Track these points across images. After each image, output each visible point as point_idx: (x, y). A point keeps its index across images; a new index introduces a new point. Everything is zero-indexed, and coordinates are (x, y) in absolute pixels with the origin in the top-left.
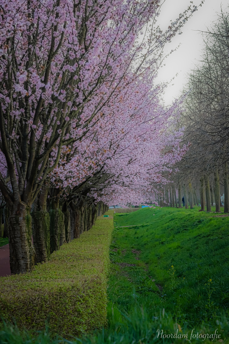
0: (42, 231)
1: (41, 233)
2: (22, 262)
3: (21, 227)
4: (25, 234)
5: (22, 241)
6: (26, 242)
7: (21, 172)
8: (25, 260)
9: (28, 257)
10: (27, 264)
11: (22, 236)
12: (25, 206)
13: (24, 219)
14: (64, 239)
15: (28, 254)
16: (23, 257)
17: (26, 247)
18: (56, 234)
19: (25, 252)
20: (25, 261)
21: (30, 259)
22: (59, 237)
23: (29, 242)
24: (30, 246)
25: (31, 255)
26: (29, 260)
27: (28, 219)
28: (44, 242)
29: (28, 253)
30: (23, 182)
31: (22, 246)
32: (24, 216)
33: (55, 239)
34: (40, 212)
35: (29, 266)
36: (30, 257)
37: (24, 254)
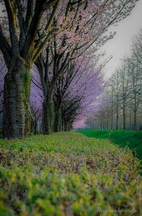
0: (48, 115)
1: (48, 117)
2: (16, 126)
3: (17, 85)
4: (22, 94)
5: (17, 101)
6: (23, 104)
7: (24, 27)
8: (19, 124)
9: (24, 122)
10: (22, 129)
11: (17, 96)
12: (24, 62)
13: (21, 76)
14: (61, 130)
15: (24, 118)
16: (17, 121)
17: (22, 110)
18: (58, 124)
19: (20, 115)
20: (19, 126)
21: (25, 123)
22: (59, 126)
23: (25, 104)
24: (27, 109)
25: (27, 119)
26: (24, 125)
27: (26, 77)
28: (49, 123)
29: (23, 116)
30: (24, 37)
31: (17, 108)
32: (22, 74)
33: (57, 127)
34: (48, 102)
35: (23, 132)
36: (26, 122)
37: (18, 117)
